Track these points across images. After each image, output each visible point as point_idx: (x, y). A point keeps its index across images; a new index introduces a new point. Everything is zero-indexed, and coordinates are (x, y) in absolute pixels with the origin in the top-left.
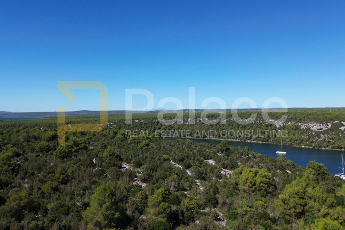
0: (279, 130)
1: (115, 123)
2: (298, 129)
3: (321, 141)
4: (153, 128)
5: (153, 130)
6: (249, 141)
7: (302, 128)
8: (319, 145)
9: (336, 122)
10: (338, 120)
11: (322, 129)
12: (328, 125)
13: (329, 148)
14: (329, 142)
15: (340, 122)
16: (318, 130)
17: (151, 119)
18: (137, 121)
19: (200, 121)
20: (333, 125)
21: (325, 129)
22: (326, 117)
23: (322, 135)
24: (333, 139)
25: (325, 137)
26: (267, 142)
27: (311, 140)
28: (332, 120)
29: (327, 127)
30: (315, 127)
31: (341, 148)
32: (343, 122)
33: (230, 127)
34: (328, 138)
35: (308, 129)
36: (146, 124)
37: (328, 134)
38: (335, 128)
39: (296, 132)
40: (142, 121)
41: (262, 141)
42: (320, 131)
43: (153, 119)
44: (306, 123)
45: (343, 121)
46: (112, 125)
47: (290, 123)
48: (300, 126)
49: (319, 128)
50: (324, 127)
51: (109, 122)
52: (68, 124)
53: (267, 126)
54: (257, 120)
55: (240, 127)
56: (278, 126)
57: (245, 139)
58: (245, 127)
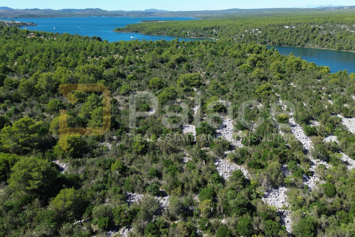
1: (260, 30)
4: (306, 36)
5: (305, 39)
17: (305, 25)
18: (287, 27)
36: (297, 31)
40: (294, 27)
43: (307, 25)
46: (257, 31)
51: (255, 28)
52: (212, 28)
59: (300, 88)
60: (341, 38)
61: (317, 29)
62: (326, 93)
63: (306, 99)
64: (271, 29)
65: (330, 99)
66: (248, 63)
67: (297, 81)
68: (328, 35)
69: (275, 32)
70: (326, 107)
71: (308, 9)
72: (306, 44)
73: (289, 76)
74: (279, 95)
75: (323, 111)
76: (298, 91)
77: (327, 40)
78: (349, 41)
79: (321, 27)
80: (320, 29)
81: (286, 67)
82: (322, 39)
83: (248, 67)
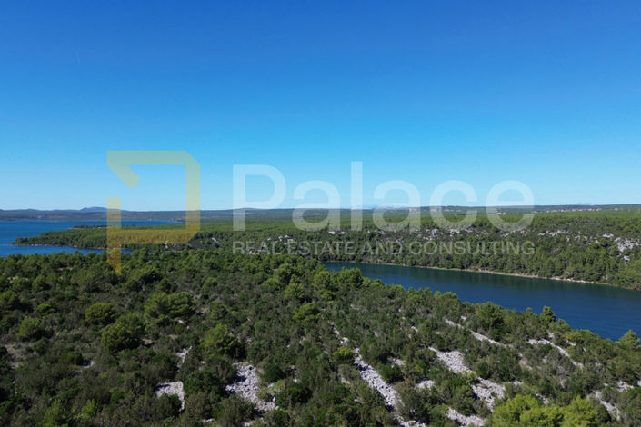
0: (626, 258)
1: (291, 236)
6: (557, 279)
18: (333, 233)
26: (597, 283)
36: (349, 239)
40: (343, 233)
41: (586, 280)
43: (363, 229)
46: (286, 239)
51: (283, 234)
52: (211, 236)
53: (597, 248)
54: (577, 234)
55: (538, 249)
56: (622, 249)
57: (549, 274)
58: (549, 249)
59: (365, 310)
61: (377, 236)
62: (406, 317)
63: (376, 325)
65: (413, 324)
66: (276, 279)
67: (359, 301)
70: (410, 336)
72: (364, 258)
73: (346, 295)
74: (333, 323)
75: (406, 342)
76: (362, 314)
79: (383, 233)
80: (380, 235)
81: (339, 283)
83: (276, 284)
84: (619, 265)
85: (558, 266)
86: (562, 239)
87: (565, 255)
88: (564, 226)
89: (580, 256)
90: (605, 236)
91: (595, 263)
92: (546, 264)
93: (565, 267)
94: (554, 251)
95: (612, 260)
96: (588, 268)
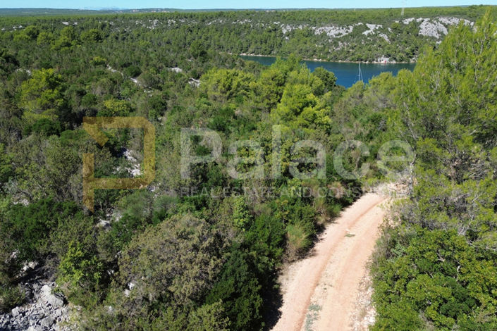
0: (287, 38)
2: (311, 35)
3: (338, 51)
6: (244, 54)
7: (316, 34)
8: (335, 56)
9: (359, 24)
10: (362, 22)
11: (342, 34)
12: (349, 29)
13: (347, 61)
14: (349, 52)
15: (365, 24)
16: (336, 35)
17: (90, 20)
18: (67, 23)
19: (172, 23)
20: (355, 27)
21: (344, 34)
22: (348, 18)
23: (340, 43)
24: (353, 49)
25: (344, 45)
26: (269, 56)
27: (326, 50)
28: (355, 21)
29: (347, 32)
30: (332, 31)
31: (362, 60)
32: (367, 25)
33: (218, 33)
34: (348, 46)
35: (324, 35)
36: (82, 29)
37: (347, 42)
38: (358, 33)
39: (308, 39)
40: (76, 23)
41: (263, 54)
42: (339, 37)
43: (94, 20)
44: (322, 26)
45: (368, 23)
47: (300, 27)
48: (314, 30)
49: (337, 32)
50: (343, 32)
51: (16, 25)
53: (270, 31)
54: (257, 22)
55: (232, 33)
56: (284, 32)
57: (239, 51)
58: (239, 34)
60: (139, 35)
61: (108, 26)
64: (43, 25)
68: (122, 33)
69: (50, 29)
71: (87, 11)
77: (124, 39)
78: (148, 38)
79: (112, 23)
80: (111, 25)
82: (117, 38)
84: (282, 43)
85: (245, 45)
86: (248, 26)
87: (249, 37)
88: (249, 17)
89: (258, 37)
90: (275, 23)
91: (268, 41)
92: (237, 44)
93: (250, 46)
94: (243, 35)
95: (279, 40)
96: (264, 46)
